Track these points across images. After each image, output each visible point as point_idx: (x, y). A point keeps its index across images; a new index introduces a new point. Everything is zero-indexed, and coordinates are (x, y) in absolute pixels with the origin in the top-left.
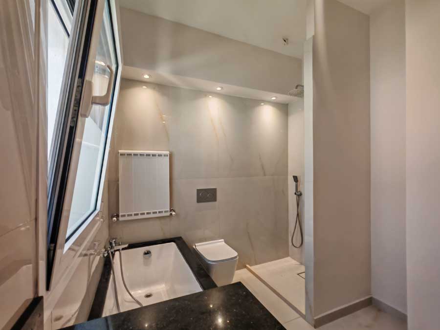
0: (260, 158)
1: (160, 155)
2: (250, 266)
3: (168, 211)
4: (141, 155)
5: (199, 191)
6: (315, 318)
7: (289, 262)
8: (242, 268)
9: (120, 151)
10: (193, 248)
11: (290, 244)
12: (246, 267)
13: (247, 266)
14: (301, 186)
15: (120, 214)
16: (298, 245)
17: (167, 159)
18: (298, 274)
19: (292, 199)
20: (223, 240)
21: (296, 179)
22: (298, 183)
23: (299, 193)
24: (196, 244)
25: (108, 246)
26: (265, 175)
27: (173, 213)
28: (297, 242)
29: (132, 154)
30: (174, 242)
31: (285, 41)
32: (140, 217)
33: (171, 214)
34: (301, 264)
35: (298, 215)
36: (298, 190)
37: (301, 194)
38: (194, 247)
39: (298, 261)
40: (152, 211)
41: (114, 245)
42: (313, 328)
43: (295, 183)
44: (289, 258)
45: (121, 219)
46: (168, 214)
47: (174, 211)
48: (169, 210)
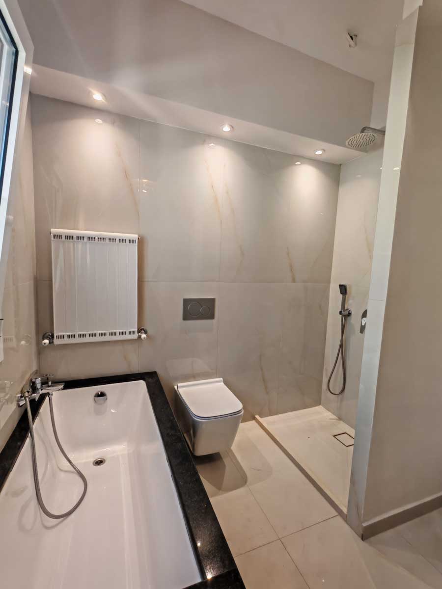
0: (288, 254)
1: (122, 241)
2: (261, 417)
3: (133, 332)
4: (89, 238)
5: (186, 302)
6: (365, 525)
7: (320, 414)
8: (248, 420)
9: (54, 231)
10: (175, 389)
11: (325, 386)
12: (254, 418)
13: (257, 417)
14: (350, 301)
15: (55, 335)
16: (338, 391)
17: (135, 247)
18: (334, 436)
19: (334, 320)
20: (221, 379)
21: (343, 289)
22: (347, 296)
23: (346, 313)
24: (179, 385)
25: (28, 388)
26: (294, 280)
27: (144, 336)
28: (337, 386)
29: (75, 236)
30: (144, 379)
31: (352, 38)
32: (88, 339)
33: (140, 337)
34: (340, 419)
35: (341, 345)
36: (346, 308)
37: (349, 314)
38: (176, 387)
39: (334, 414)
40: (108, 332)
41: (39, 386)
42: (360, 539)
43: (341, 296)
44: (319, 408)
45: (56, 342)
46: (135, 336)
47: (146, 332)
48: (137, 330)
